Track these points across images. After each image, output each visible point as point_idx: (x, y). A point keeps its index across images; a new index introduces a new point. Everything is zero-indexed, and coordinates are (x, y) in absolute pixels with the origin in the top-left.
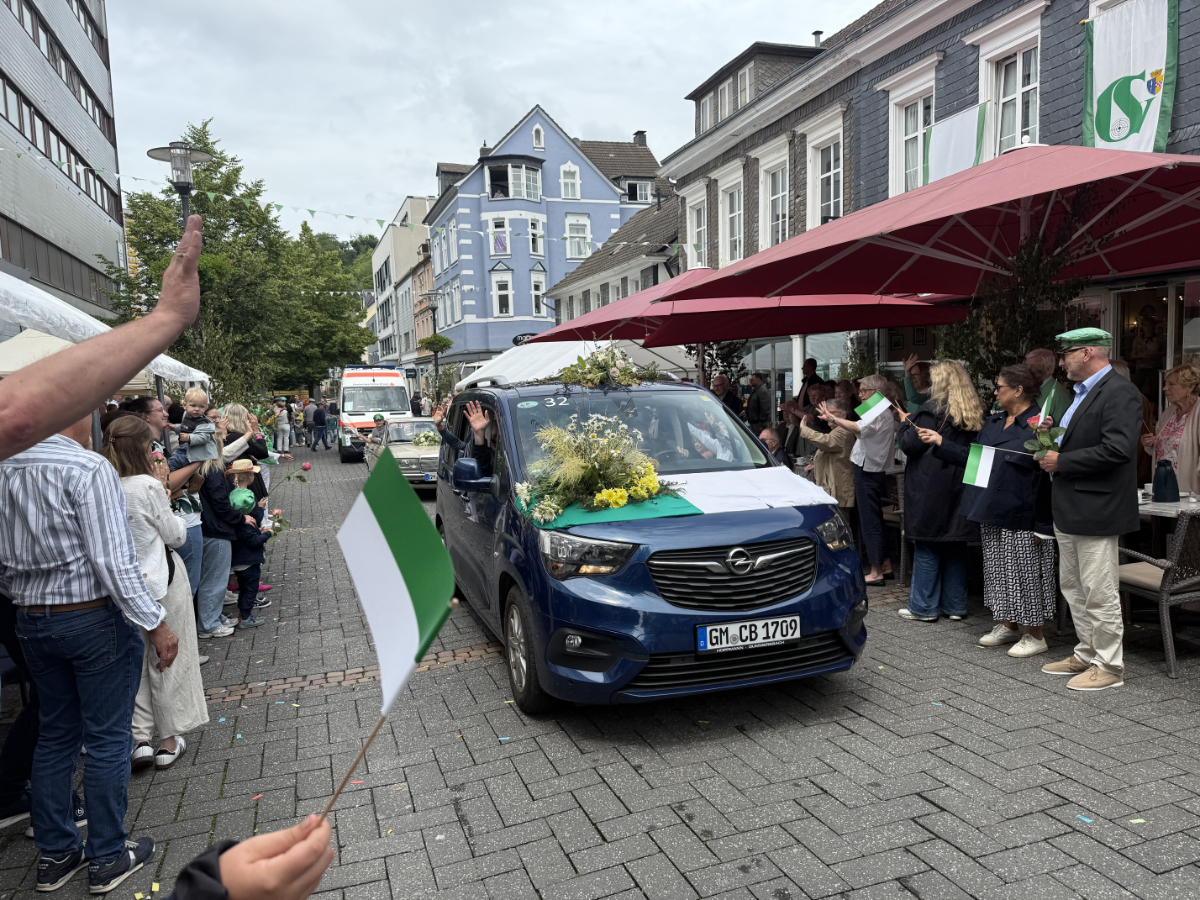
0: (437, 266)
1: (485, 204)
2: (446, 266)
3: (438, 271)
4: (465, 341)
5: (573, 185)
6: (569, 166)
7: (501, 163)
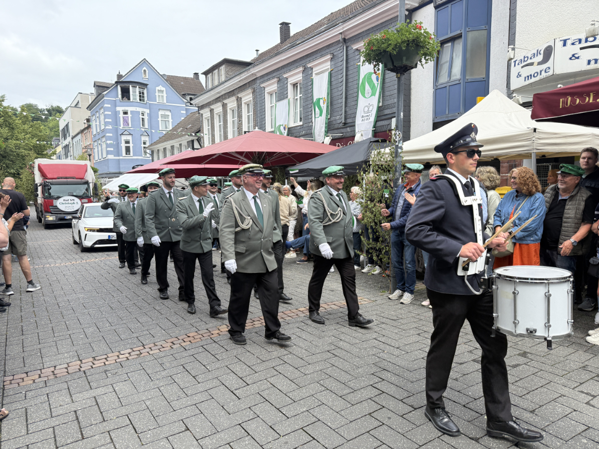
0: (94, 130)
1: (118, 103)
2: (98, 131)
3: (95, 133)
4: (108, 167)
5: (163, 96)
6: (160, 88)
7: (127, 85)
